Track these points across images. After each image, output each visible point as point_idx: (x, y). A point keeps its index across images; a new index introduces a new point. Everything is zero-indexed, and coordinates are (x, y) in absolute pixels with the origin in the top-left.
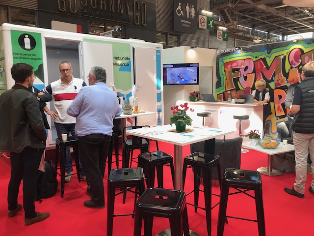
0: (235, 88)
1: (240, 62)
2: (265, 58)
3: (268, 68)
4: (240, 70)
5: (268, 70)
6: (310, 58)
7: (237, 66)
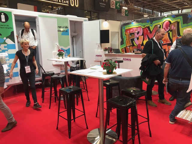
0: (132, 45)
2: (149, 27)
3: (151, 32)
5: (151, 34)
6: (175, 26)
7: (133, 31)
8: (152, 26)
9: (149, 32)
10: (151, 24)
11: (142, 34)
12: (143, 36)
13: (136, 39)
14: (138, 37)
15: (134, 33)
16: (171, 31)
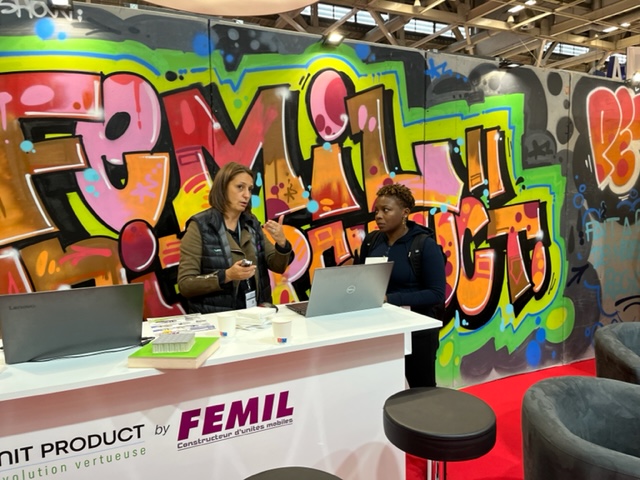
0: (52, 229)
1: (75, 88)
2: (212, 88)
3: (231, 133)
4: (81, 128)
5: (233, 143)
6: (372, 113)
7: (56, 103)
8: (235, 89)
9: (217, 126)
10: (231, 67)
11: (154, 139)
12: (165, 158)
13: (94, 181)
14: (116, 161)
15: (67, 125)
16: (358, 138)
